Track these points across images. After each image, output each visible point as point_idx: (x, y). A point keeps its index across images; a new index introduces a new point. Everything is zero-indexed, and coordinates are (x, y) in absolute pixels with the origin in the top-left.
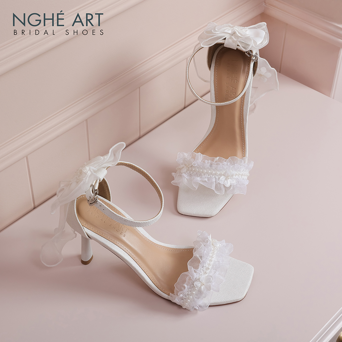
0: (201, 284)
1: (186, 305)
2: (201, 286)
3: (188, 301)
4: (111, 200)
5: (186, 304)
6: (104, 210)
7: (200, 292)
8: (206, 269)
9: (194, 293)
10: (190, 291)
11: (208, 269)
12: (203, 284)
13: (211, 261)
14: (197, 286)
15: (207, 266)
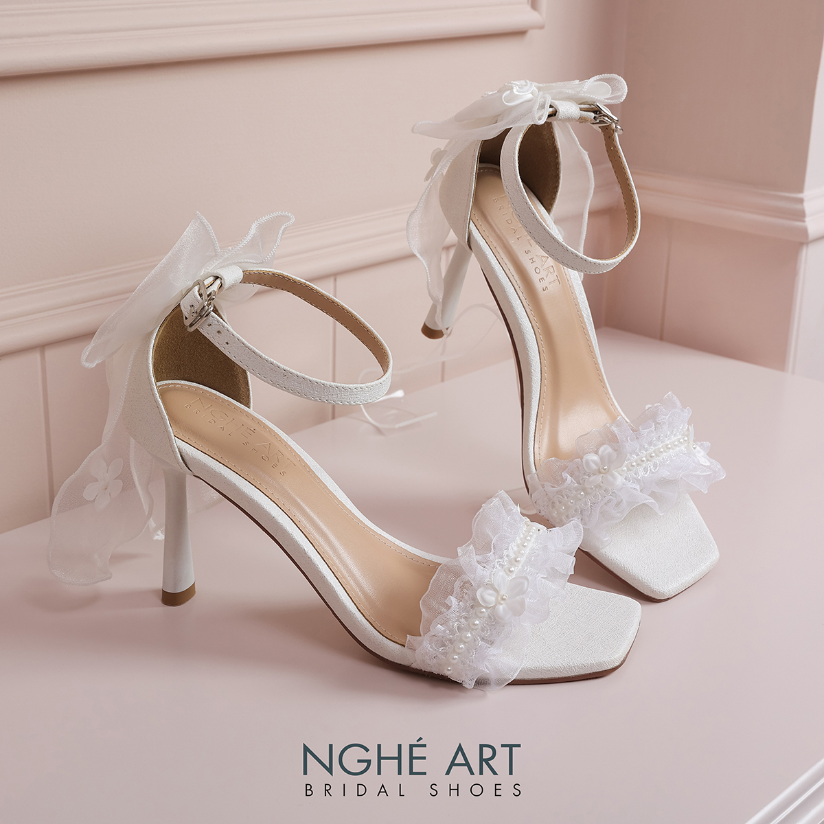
0: (497, 598)
1: (455, 661)
2: (498, 603)
3: (459, 648)
4: (252, 405)
5: (454, 659)
6: (227, 343)
7: (494, 622)
8: (510, 562)
9: (477, 622)
10: (465, 618)
11: (516, 561)
12: (504, 599)
13: (523, 546)
14: (484, 601)
15: (512, 556)
